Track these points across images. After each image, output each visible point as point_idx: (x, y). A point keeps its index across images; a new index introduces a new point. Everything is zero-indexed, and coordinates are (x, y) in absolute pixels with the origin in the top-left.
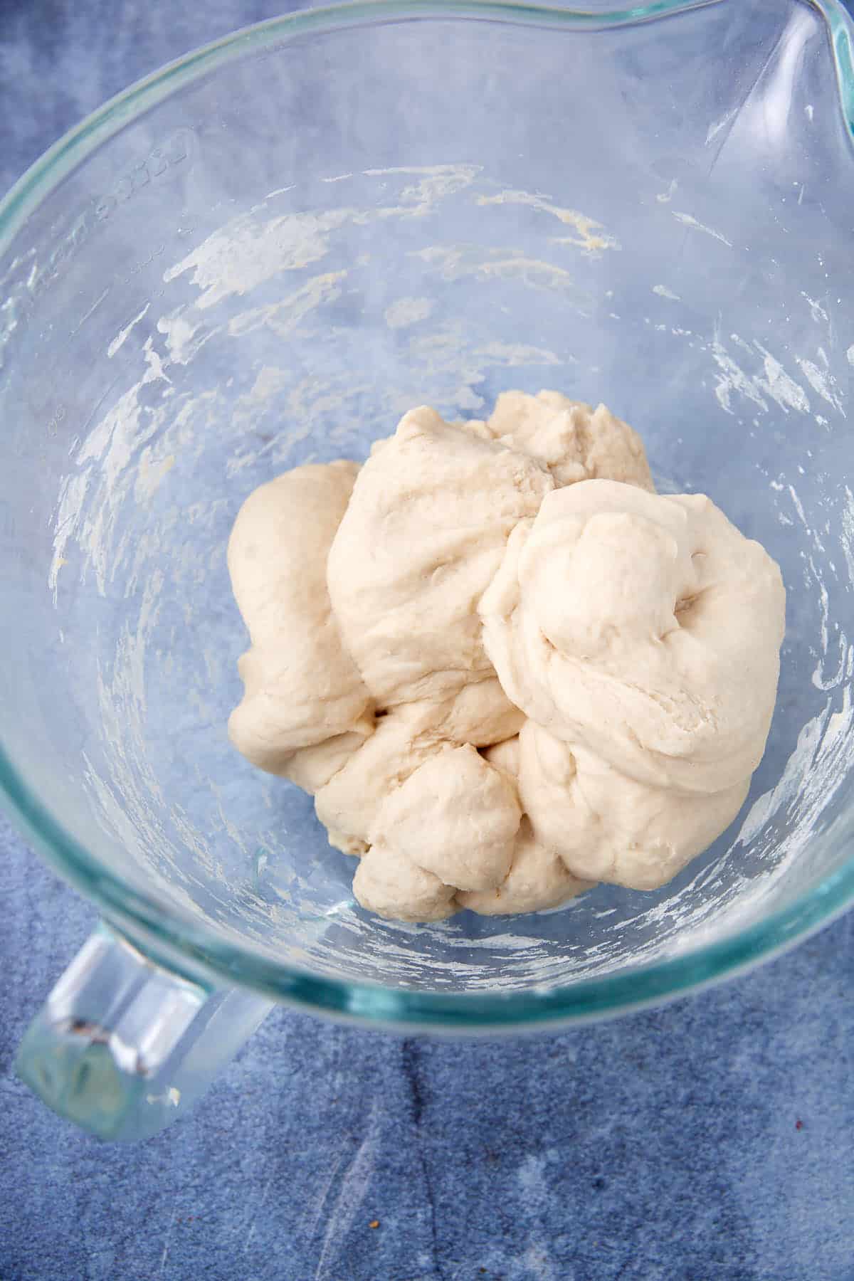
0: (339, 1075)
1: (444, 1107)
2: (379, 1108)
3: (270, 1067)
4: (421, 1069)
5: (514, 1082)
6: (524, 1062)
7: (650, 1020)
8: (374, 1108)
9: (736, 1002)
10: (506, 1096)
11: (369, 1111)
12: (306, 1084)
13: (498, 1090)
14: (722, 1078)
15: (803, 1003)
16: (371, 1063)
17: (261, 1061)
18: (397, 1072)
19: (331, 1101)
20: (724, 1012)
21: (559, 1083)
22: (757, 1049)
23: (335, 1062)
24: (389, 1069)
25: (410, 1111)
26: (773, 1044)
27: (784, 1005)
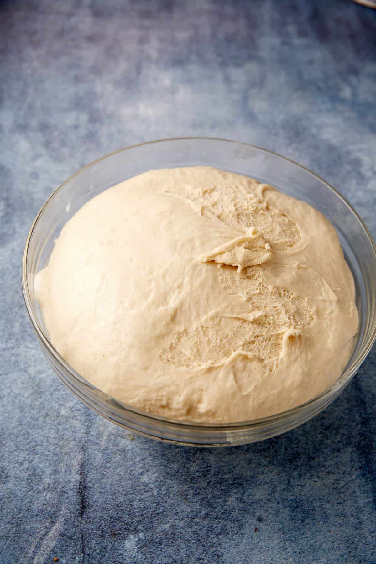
0: (49, 493)
1: (94, 511)
2: (65, 509)
3: (19, 488)
4: (86, 494)
5: (128, 502)
6: (133, 494)
7: (191, 480)
8: (63, 509)
9: (231, 475)
10: (123, 508)
11: (60, 510)
12: (34, 496)
13: (120, 505)
14: (222, 507)
15: (261, 477)
16: (64, 489)
17: (15, 485)
18: (75, 494)
19: (44, 504)
20: (225, 478)
21: (148, 504)
22: (239, 495)
23: (48, 488)
24: (72, 492)
25: (79, 511)
26: (247, 494)
27: (253, 477)
